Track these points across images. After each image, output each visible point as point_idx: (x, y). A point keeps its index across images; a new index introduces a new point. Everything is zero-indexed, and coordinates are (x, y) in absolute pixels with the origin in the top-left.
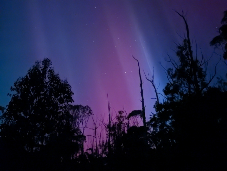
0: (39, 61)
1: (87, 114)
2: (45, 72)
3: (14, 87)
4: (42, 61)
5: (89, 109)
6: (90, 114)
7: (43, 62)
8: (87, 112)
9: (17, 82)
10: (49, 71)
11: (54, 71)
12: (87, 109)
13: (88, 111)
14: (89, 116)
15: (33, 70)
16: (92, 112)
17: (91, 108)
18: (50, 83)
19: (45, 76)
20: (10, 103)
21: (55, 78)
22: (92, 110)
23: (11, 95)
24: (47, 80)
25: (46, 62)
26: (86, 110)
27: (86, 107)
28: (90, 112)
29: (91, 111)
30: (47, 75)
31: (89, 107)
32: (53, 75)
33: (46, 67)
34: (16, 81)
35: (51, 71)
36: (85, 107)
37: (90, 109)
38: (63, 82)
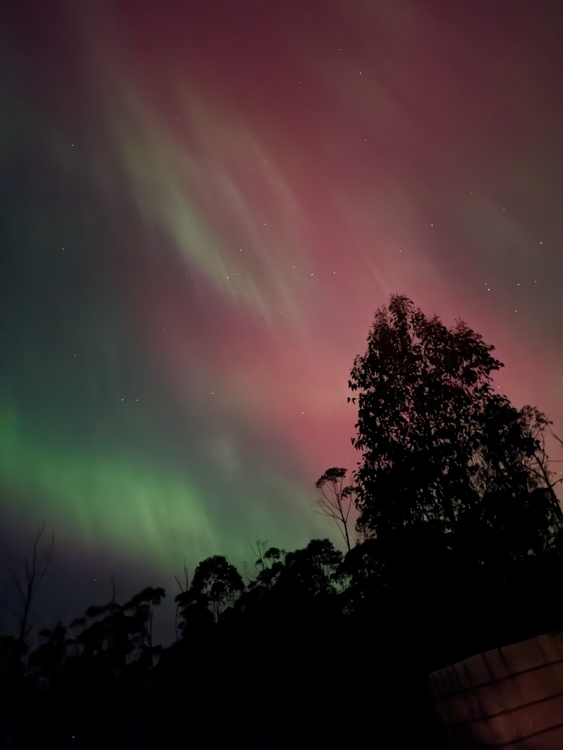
0: (381, 310)
1: (534, 427)
2: (404, 329)
3: (354, 382)
4: (387, 306)
5: (533, 412)
6: (542, 425)
7: (390, 308)
8: (533, 422)
9: (355, 369)
10: (412, 322)
11: (423, 315)
12: (530, 416)
13: (534, 417)
14: (543, 429)
15: (376, 332)
16: (545, 419)
17: (538, 409)
18: (426, 346)
19: (409, 337)
20: (361, 413)
21: (432, 330)
22: (543, 414)
23: (354, 399)
24: (416, 341)
25: (398, 305)
26: (528, 418)
27: (526, 411)
28: (539, 420)
29: (542, 417)
30: (411, 332)
31: (532, 406)
32: (424, 324)
33: (402, 316)
34: (353, 366)
35: (419, 318)
36: (522, 410)
37: (536, 411)
38: (456, 331)
